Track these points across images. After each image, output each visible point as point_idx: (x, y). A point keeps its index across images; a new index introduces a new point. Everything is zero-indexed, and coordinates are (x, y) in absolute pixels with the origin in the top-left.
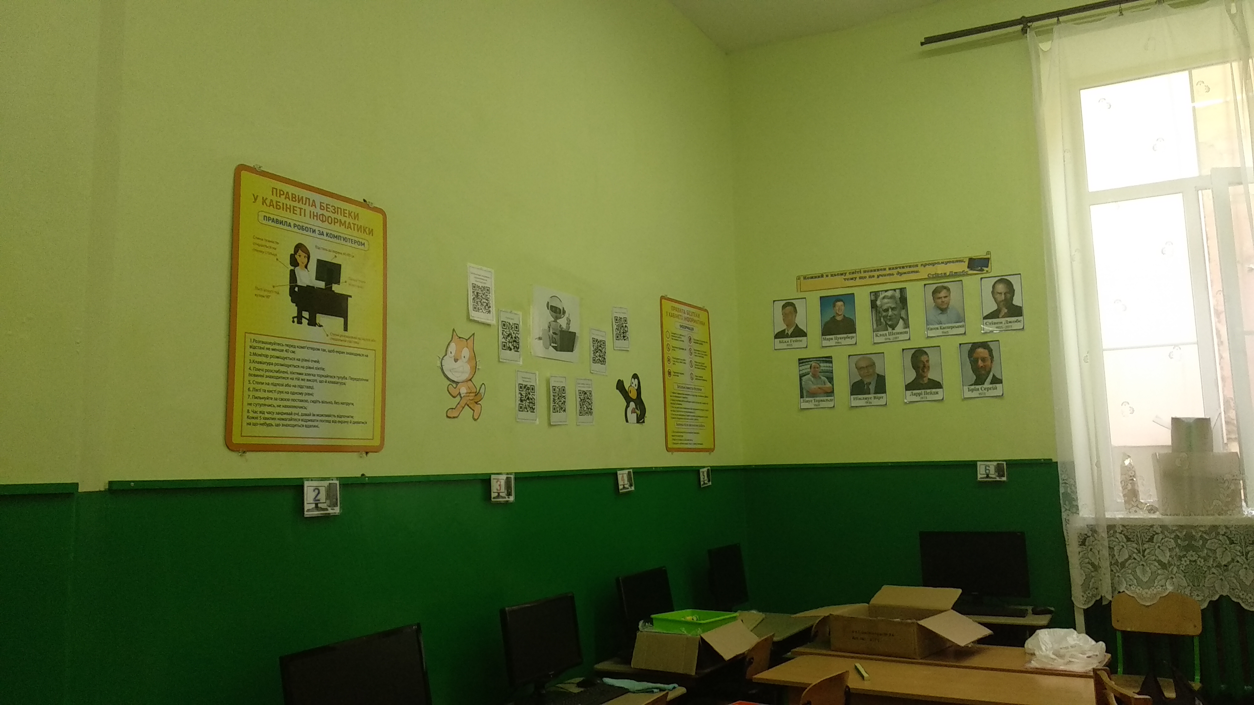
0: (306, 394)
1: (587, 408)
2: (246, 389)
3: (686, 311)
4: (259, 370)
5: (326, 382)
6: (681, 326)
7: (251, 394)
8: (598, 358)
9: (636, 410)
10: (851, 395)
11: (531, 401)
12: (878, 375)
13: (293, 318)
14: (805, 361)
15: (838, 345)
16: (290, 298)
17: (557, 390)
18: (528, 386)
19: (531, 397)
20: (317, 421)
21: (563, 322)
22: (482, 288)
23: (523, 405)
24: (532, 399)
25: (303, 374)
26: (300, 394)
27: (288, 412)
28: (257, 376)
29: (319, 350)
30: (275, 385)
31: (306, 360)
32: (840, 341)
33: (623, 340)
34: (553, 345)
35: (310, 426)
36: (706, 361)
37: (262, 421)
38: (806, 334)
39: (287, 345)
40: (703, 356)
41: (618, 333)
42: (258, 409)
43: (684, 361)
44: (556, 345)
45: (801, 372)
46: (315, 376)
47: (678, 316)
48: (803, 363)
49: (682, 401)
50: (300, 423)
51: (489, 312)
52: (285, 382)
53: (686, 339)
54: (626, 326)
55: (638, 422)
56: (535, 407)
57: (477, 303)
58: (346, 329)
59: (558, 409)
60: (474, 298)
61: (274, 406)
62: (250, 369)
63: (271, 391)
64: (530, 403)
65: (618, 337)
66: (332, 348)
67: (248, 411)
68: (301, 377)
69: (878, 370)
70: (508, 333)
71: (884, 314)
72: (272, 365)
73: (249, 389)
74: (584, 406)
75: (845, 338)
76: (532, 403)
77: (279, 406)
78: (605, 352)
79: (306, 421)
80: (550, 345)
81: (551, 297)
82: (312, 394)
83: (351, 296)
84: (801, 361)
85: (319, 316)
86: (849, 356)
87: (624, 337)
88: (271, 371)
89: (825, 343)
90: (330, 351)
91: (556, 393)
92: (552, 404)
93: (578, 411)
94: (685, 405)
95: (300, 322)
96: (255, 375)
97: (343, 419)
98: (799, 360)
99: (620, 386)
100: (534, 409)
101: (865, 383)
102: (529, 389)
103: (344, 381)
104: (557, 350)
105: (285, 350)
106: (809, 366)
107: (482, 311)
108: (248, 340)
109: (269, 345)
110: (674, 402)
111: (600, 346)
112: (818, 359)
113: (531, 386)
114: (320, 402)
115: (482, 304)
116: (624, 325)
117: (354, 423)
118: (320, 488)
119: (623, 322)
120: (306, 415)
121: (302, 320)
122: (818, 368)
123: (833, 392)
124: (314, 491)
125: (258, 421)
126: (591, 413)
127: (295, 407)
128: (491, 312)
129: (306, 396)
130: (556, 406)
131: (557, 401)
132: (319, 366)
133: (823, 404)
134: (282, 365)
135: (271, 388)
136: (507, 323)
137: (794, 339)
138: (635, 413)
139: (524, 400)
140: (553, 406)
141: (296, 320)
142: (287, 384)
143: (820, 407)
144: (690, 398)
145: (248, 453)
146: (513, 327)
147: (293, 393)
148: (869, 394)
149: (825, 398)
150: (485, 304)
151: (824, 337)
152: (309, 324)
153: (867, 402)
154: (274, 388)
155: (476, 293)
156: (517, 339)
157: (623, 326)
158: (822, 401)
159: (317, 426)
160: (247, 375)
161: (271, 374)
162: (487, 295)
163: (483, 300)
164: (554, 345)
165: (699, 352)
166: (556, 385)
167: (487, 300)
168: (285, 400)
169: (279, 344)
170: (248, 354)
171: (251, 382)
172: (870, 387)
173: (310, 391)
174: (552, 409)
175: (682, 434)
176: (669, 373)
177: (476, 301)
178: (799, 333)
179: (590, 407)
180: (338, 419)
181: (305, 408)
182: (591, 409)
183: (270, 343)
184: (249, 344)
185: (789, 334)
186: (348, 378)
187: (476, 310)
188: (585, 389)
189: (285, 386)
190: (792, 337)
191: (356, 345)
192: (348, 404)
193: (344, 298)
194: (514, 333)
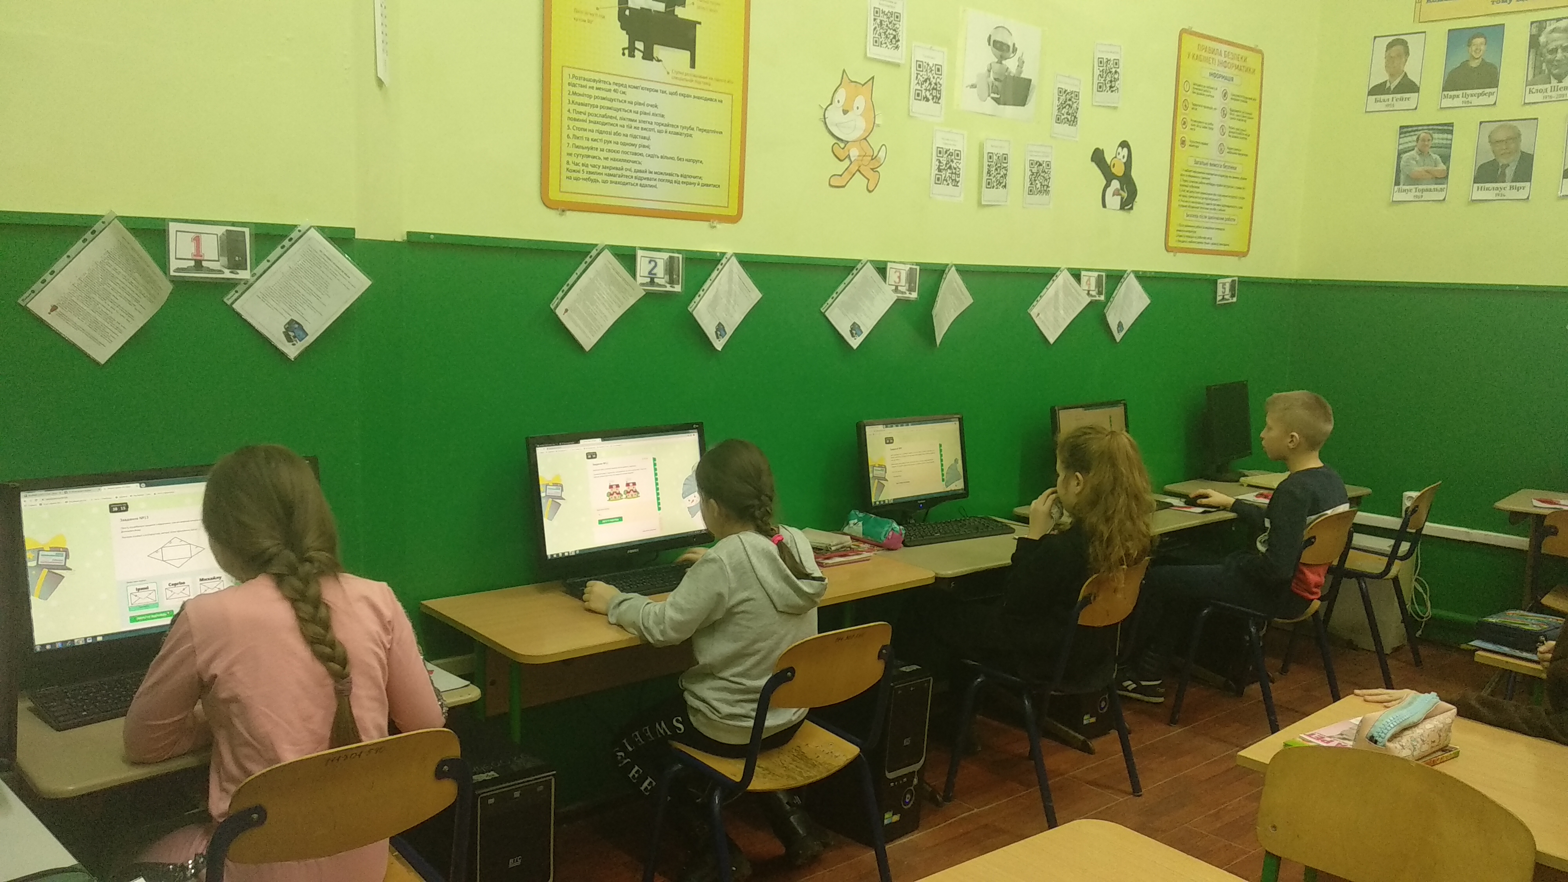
0: (641, 146)
1: (1041, 185)
2: (565, 136)
3: (1223, 52)
4: (580, 113)
5: (666, 132)
6: (1211, 74)
7: (571, 142)
8: (1066, 116)
9: (1121, 192)
10: (1475, 182)
11: (954, 171)
12: (1522, 153)
13: (624, 49)
14: (1410, 129)
15: (1468, 105)
16: (619, 24)
17: (995, 157)
18: (951, 151)
19: (955, 166)
20: (655, 180)
21: (1011, 64)
22: (889, 14)
23: (941, 175)
24: (955, 169)
25: (636, 121)
26: (633, 145)
27: (618, 167)
28: (578, 120)
29: (657, 91)
30: (601, 132)
31: (640, 104)
32: (1470, 99)
33: (1109, 92)
34: (993, 95)
35: (646, 186)
36: (1250, 126)
37: (586, 176)
38: (1419, 88)
39: (616, 84)
40: (1244, 119)
41: (1102, 81)
42: (580, 160)
43: (1211, 126)
44: (998, 96)
45: (1401, 147)
46: (652, 124)
47: (1207, 60)
48: (1406, 132)
49: (1201, 183)
50: (633, 181)
51: (897, 47)
52: (614, 129)
53: (1218, 94)
54: (1116, 72)
55: (1122, 208)
56: (960, 179)
57: (880, 35)
58: (693, 66)
59: (995, 184)
60: (875, 29)
61: (600, 158)
62: (569, 111)
63: (595, 140)
64: (952, 173)
65: (1100, 87)
66: (674, 89)
67: (568, 162)
68: (634, 124)
69: (1524, 146)
70: (926, 77)
71: (1549, 57)
72: (597, 107)
73: (568, 135)
74: (1037, 182)
75: (1479, 95)
76: (955, 174)
77: (606, 159)
78: (1077, 109)
79: (641, 179)
80: (989, 96)
81: (996, 28)
82: (648, 147)
83: (700, 23)
84: (1404, 130)
85: (656, 47)
86: (1481, 123)
87: (1111, 87)
88: (596, 115)
89: (1446, 103)
90: (671, 94)
91: (992, 162)
92: (985, 176)
93: (1027, 189)
94: (1203, 188)
95: (632, 55)
96: (575, 120)
97: (688, 180)
98: (1401, 127)
99: (1098, 157)
100: (958, 182)
101: (1501, 165)
102: (952, 155)
103: (690, 132)
104: (999, 104)
105: (613, 89)
106: (1415, 138)
107: (887, 46)
108: (566, 76)
109: (592, 83)
110: (1186, 184)
111: (1070, 100)
112: (1431, 127)
113: (955, 150)
114: (658, 157)
115: (887, 37)
116: (1113, 70)
117: (703, 185)
118: (657, 260)
119: (1112, 66)
120: (640, 171)
121: (634, 52)
122: (1429, 140)
123: (1446, 177)
124: (650, 262)
125: (580, 175)
126: (1047, 192)
127: (628, 161)
128: (900, 48)
129: (641, 148)
130: (991, 179)
131: (993, 172)
132: (657, 111)
133: (1427, 196)
134: (610, 108)
135: (596, 136)
136: (924, 64)
137: (1399, 96)
138: (1119, 194)
139: (944, 169)
140: (987, 179)
141: (626, 52)
142: (615, 131)
143: (1423, 199)
144: (1215, 180)
145: (568, 213)
146: (933, 68)
147: (624, 144)
148: (1504, 182)
149: (1432, 187)
150: (892, 36)
151: (1446, 93)
152: (644, 58)
153: (1497, 195)
154: (600, 136)
155: (878, 21)
156: (938, 86)
157: (1110, 72)
158: (1427, 190)
159: (655, 186)
160: (565, 118)
161: (596, 119)
162: (895, 24)
163: (889, 30)
164: (996, 96)
165: (1239, 114)
166: (993, 152)
167: (894, 30)
168: (614, 151)
169: (605, 82)
170: (565, 93)
171: (571, 127)
172: (1507, 171)
173: (645, 142)
174: (984, 185)
175: (1195, 229)
176: (1183, 143)
177: (878, 32)
178: (1408, 87)
179: (1046, 183)
180: (681, 179)
181: (640, 163)
182: (1048, 187)
183: (594, 81)
184: (566, 81)
185: (1392, 88)
186: (695, 129)
187: (877, 44)
188: (1041, 160)
189: (614, 135)
190: (1394, 94)
191: (706, 87)
192: (696, 161)
193: (692, 26)
194: (934, 78)
